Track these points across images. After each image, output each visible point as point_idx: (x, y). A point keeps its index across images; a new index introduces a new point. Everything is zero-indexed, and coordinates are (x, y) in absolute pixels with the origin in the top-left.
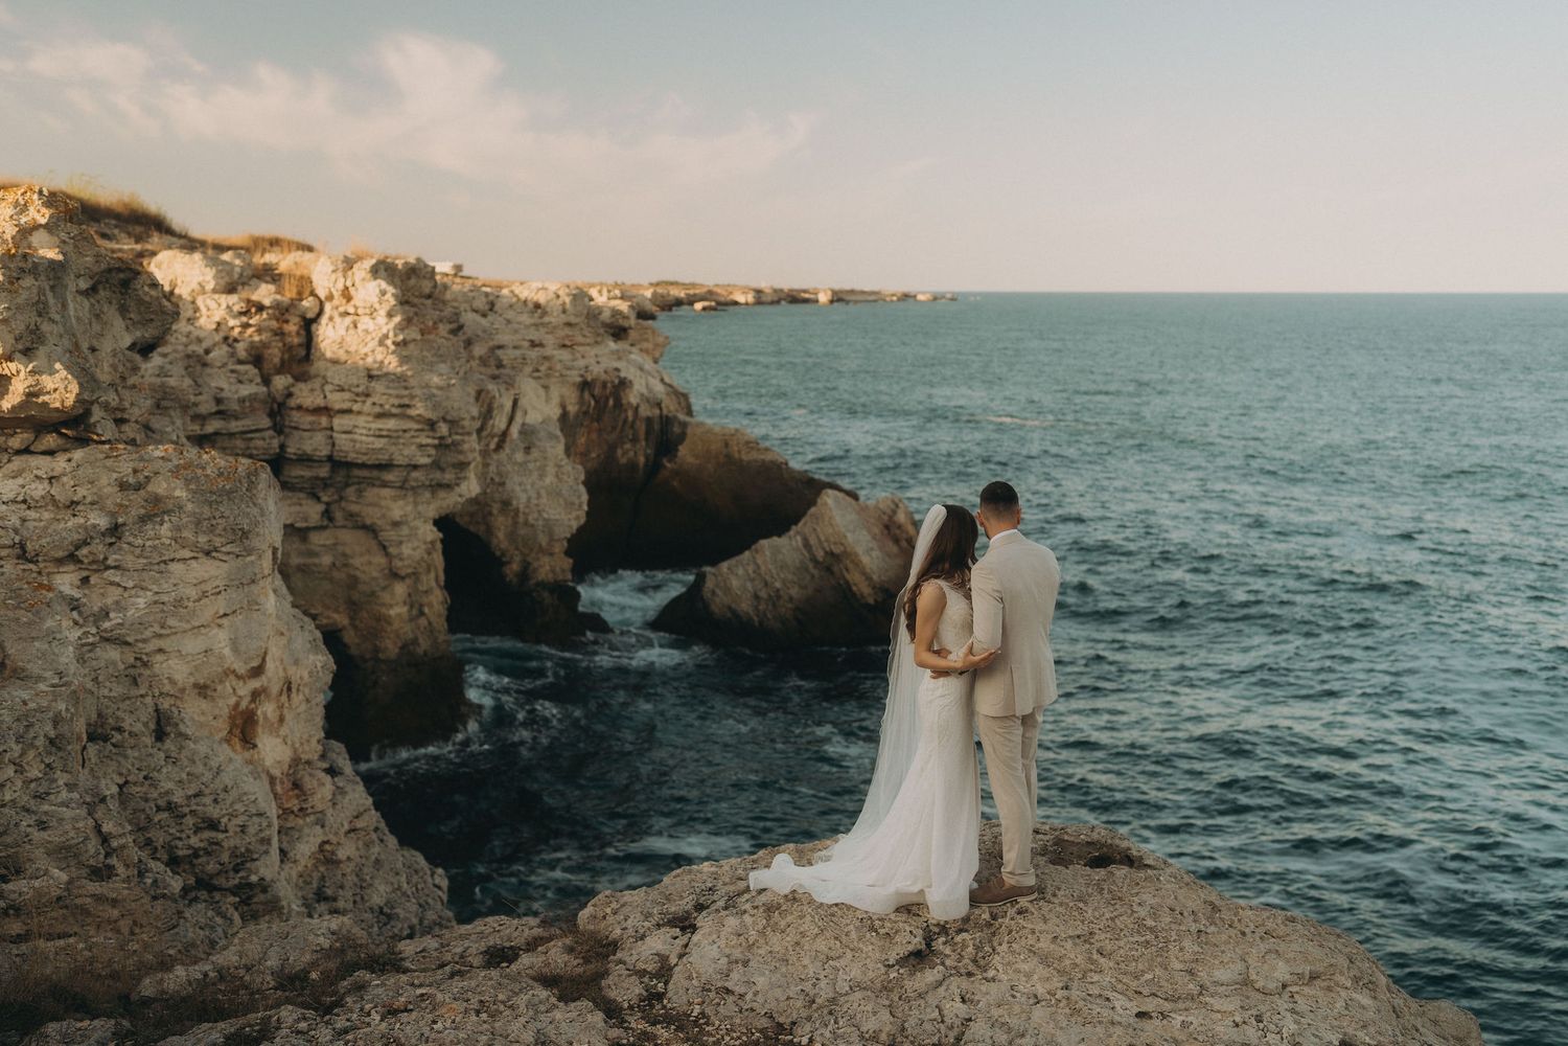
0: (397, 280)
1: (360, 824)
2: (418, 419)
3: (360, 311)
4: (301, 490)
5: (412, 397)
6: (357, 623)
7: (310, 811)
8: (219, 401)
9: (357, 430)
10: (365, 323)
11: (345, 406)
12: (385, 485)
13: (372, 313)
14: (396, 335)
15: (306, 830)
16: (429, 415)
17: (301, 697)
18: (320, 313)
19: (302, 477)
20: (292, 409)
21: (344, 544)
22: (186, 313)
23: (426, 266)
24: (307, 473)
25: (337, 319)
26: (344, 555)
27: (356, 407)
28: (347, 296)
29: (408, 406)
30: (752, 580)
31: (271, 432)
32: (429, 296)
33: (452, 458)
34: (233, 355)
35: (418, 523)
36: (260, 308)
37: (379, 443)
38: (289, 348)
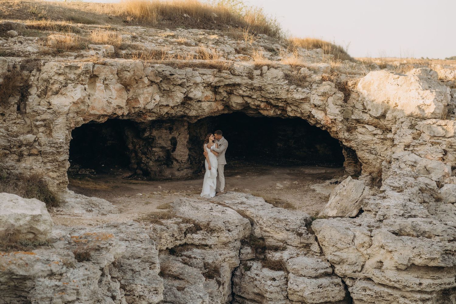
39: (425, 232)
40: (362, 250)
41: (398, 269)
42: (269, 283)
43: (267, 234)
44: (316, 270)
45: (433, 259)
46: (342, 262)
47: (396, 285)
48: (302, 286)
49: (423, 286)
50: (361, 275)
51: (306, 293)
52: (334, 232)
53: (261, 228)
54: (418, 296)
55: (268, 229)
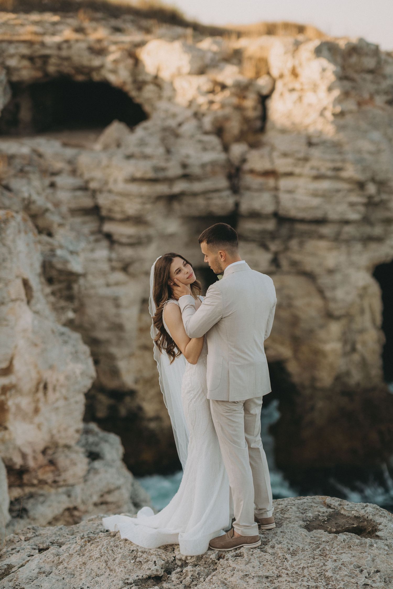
0: (339, 59)
1: (109, 498)
2: (349, 180)
3: (306, 87)
4: (253, 241)
5: (344, 161)
6: (299, 355)
7: (62, 483)
8: (184, 166)
9: (298, 190)
10: (310, 97)
11: (288, 169)
12: (321, 237)
13: (315, 88)
14: (334, 106)
15: (53, 497)
16: (359, 176)
17: (58, 394)
18: (273, 90)
19: (254, 230)
20: (246, 172)
22: (167, 93)
23: (368, 44)
25: (287, 95)
27: (297, 170)
28: (294, 74)
31: (227, 193)
32: (371, 72)
33: (380, 214)
34: (200, 127)
35: (352, 272)
36: (224, 87)
37: (316, 202)
38: (246, 120)
41: (126, 181)
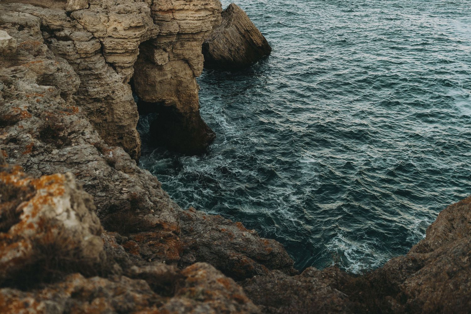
2: (211, 10)
6: (181, 99)
9: (187, 18)
11: (181, 7)
19: (165, 43)
20: (157, 11)
21: (176, 68)
24: (167, 41)
26: (175, 72)
29: (207, 4)
30: (226, 44)
39: (129, 11)
40: (104, 24)
41: (125, 30)
42: (68, 47)
43: (50, 23)
44: (88, 37)
45: (139, 23)
46: (97, 31)
47: (126, 37)
48: (85, 46)
49: (136, 35)
50: (107, 35)
51: (89, 49)
52: (90, 18)
53: (46, 21)
54: (135, 40)
55: (50, 21)
